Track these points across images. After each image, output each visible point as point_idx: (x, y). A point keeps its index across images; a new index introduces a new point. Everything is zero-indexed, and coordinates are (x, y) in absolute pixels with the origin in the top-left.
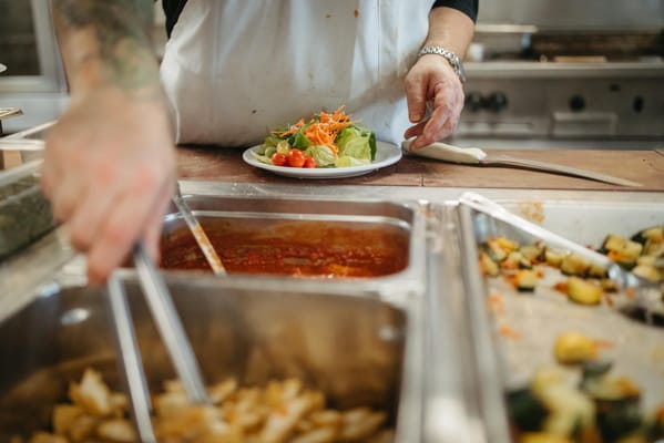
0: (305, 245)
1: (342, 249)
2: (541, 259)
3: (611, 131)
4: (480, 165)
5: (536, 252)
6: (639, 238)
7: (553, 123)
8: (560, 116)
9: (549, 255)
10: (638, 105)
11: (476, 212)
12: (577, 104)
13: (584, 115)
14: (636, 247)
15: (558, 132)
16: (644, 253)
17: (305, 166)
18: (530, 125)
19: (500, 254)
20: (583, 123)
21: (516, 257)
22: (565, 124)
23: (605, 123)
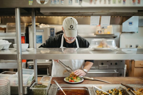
0: (75, 92)
1: (79, 92)
2: (102, 93)
3: (108, 68)
4: (93, 80)
5: (101, 92)
6: (112, 90)
7: (99, 67)
8: (100, 66)
9: (103, 92)
10: (111, 64)
11: (94, 88)
12: (102, 64)
13: (103, 66)
14: (112, 91)
15: (100, 68)
16: (113, 92)
17: (73, 82)
18: (96, 67)
19: (97, 93)
20: (103, 67)
21: (99, 93)
22: (101, 67)
23: (107, 67)
